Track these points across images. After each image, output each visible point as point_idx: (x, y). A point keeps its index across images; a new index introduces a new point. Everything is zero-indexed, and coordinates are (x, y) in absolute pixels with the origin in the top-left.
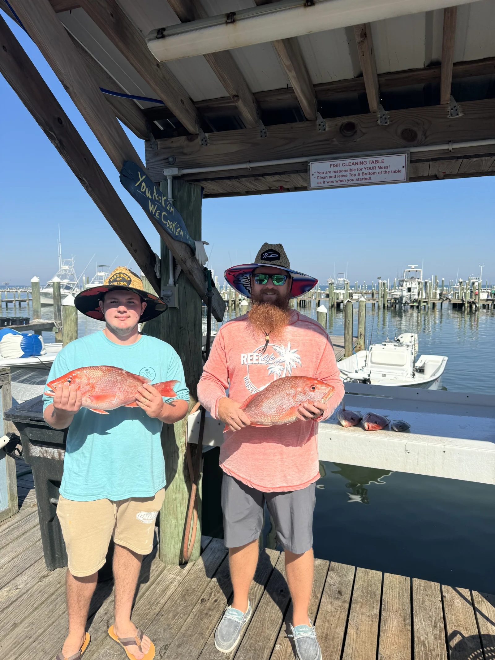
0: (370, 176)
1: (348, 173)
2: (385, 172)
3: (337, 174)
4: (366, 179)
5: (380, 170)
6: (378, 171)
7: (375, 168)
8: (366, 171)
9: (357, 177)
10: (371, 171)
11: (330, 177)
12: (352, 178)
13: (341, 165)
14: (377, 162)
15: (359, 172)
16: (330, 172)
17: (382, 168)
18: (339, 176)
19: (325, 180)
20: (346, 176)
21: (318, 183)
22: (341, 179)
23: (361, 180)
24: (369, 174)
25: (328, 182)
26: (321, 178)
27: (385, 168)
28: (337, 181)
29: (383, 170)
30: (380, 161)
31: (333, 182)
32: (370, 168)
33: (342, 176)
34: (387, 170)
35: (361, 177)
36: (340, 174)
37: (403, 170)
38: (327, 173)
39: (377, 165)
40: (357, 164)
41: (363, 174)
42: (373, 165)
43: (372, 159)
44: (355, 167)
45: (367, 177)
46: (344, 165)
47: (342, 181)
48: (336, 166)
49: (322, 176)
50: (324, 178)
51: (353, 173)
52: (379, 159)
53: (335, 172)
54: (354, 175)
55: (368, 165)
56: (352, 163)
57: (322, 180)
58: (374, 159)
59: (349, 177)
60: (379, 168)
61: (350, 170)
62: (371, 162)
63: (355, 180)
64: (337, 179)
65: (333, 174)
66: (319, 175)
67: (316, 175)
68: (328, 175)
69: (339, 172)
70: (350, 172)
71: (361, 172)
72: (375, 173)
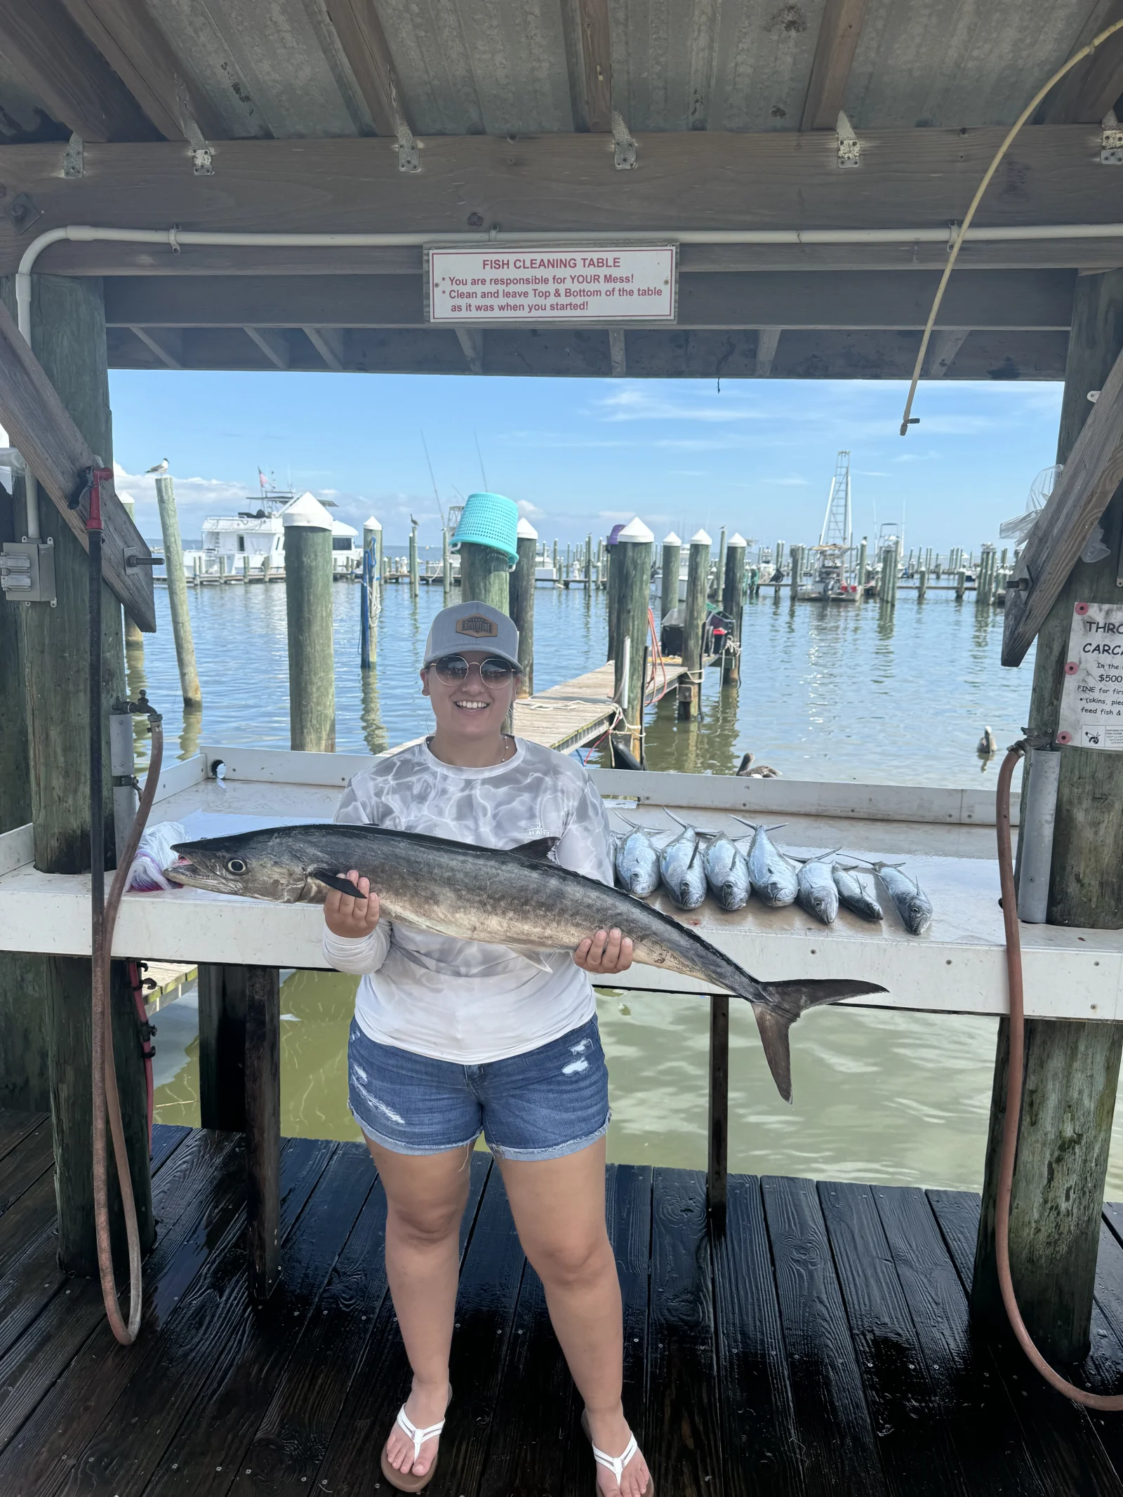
0: (586, 299)
1: (528, 288)
2: (622, 292)
3: (501, 288)
4: (575, 307)
5: (610, 286)
6: (604, 286)
7: (596, 278)
8: (576, 287)
9: (552, 300)
10: (585, 286)
11: (484, 295)
12: (541, 301)
13: (511, 264)
14: (601, 263)
15: (557, 286)
16: (484, 282)
17: (615, 280)
18: (507, 295)
19: (469, 301)
20: (526, 294)
21: (454, 309)
22: (512, 301)
23: (563, 307)
24: (582, 293)
25: (479, 308)
26: (461, 295)
27: (622, 280)
28: (501, 308)
29: (618, 286)
30: (611, 263)
31: (492, 308)
32: (585, 279)
33: (514, 295)
34: (627, 286)
35: (563, 300)
36: (512, 288)
37: (666, 290)
38: (474, 282)
39: (602, 272)
40: (551, 264)
41: (568, 293)
42: (592, 271)
43: (588, 256)
44: (548, 273)
45: (578, 300)
46: (518, 264)
47: (515, 308)
48: (498, 265)
49: (462, 289)
50: (469, 295)
51: (542, 287)
52: (609, 255)
53: (496, 282)
54: (546, 295)
55: (580, 270)
56: (538, 262)
57: (462, 302)
58: (595, 256)
59: (532, 300)
60: (608, 279)
61: (536, 280)
62: (587, 262)
63: (548, 307)
64: (503, 301)
65: (492, 288)
66: (455, 287)
67: (446, 285)
68: (479, 289)
69: (507, 282)
70: (536, 286)
71: (562, 288)
72: (598, 292)
